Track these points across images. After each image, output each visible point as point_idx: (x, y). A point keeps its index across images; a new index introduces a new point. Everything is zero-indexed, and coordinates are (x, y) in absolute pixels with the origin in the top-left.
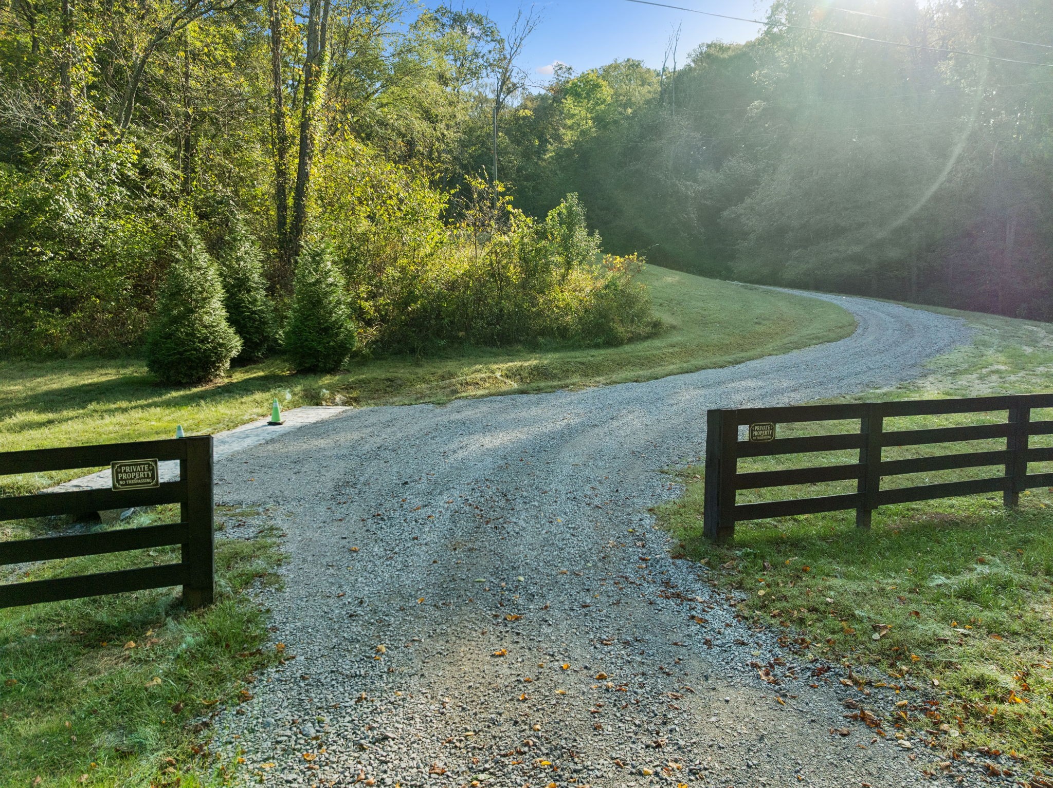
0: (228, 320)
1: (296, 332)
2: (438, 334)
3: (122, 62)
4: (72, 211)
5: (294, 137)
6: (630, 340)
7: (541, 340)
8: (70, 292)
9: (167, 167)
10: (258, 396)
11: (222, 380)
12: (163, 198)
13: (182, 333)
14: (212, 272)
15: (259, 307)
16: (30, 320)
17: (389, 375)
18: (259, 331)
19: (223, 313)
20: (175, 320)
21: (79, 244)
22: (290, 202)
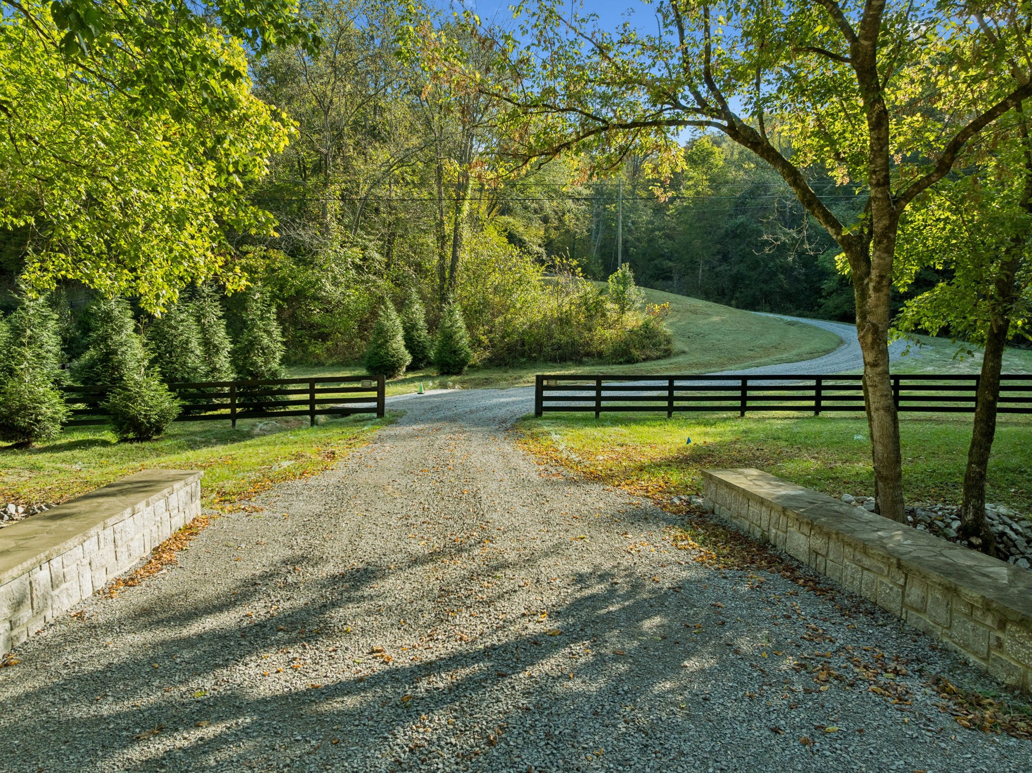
0: (405, 346)
1: (439, 352)
2: (523, 355)
3: (354, 197)
4: (329, 287)
5: (449, 235)
6: (644, 360)
7: (585, 359)
8: (326, 331)
9: (377, 256)
10: (417, 384)
11: (400, 378)
12: (375, 274)
13: (382, 353)
14: (398, 322)
15: (422, 339)
16: (305, 346)
17: (487, 377)
18: (422, 352)
19: (403, 342)
20: (379, 346)
21: (330, 303)
22: (447, 275)
